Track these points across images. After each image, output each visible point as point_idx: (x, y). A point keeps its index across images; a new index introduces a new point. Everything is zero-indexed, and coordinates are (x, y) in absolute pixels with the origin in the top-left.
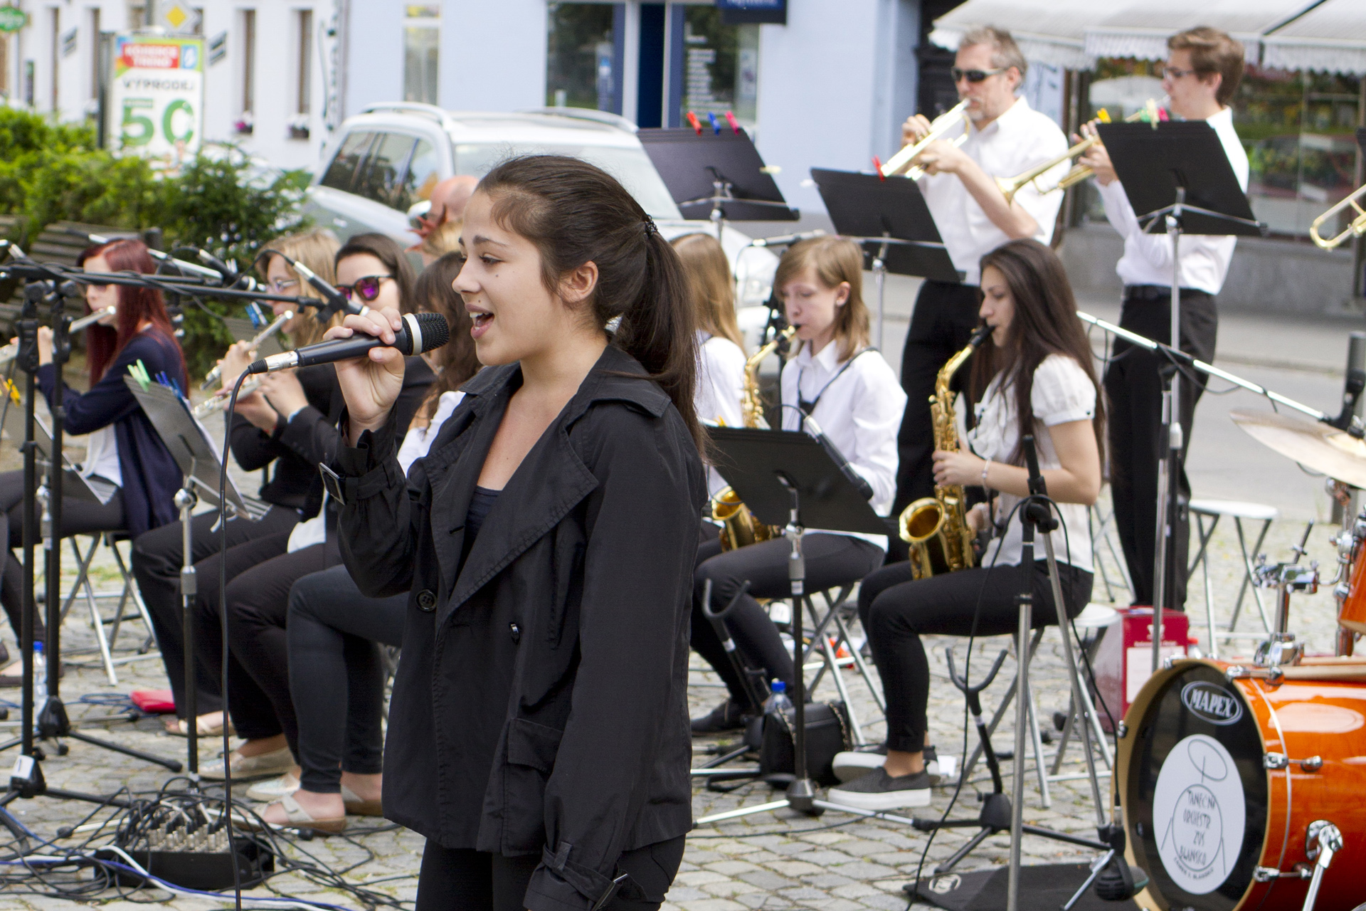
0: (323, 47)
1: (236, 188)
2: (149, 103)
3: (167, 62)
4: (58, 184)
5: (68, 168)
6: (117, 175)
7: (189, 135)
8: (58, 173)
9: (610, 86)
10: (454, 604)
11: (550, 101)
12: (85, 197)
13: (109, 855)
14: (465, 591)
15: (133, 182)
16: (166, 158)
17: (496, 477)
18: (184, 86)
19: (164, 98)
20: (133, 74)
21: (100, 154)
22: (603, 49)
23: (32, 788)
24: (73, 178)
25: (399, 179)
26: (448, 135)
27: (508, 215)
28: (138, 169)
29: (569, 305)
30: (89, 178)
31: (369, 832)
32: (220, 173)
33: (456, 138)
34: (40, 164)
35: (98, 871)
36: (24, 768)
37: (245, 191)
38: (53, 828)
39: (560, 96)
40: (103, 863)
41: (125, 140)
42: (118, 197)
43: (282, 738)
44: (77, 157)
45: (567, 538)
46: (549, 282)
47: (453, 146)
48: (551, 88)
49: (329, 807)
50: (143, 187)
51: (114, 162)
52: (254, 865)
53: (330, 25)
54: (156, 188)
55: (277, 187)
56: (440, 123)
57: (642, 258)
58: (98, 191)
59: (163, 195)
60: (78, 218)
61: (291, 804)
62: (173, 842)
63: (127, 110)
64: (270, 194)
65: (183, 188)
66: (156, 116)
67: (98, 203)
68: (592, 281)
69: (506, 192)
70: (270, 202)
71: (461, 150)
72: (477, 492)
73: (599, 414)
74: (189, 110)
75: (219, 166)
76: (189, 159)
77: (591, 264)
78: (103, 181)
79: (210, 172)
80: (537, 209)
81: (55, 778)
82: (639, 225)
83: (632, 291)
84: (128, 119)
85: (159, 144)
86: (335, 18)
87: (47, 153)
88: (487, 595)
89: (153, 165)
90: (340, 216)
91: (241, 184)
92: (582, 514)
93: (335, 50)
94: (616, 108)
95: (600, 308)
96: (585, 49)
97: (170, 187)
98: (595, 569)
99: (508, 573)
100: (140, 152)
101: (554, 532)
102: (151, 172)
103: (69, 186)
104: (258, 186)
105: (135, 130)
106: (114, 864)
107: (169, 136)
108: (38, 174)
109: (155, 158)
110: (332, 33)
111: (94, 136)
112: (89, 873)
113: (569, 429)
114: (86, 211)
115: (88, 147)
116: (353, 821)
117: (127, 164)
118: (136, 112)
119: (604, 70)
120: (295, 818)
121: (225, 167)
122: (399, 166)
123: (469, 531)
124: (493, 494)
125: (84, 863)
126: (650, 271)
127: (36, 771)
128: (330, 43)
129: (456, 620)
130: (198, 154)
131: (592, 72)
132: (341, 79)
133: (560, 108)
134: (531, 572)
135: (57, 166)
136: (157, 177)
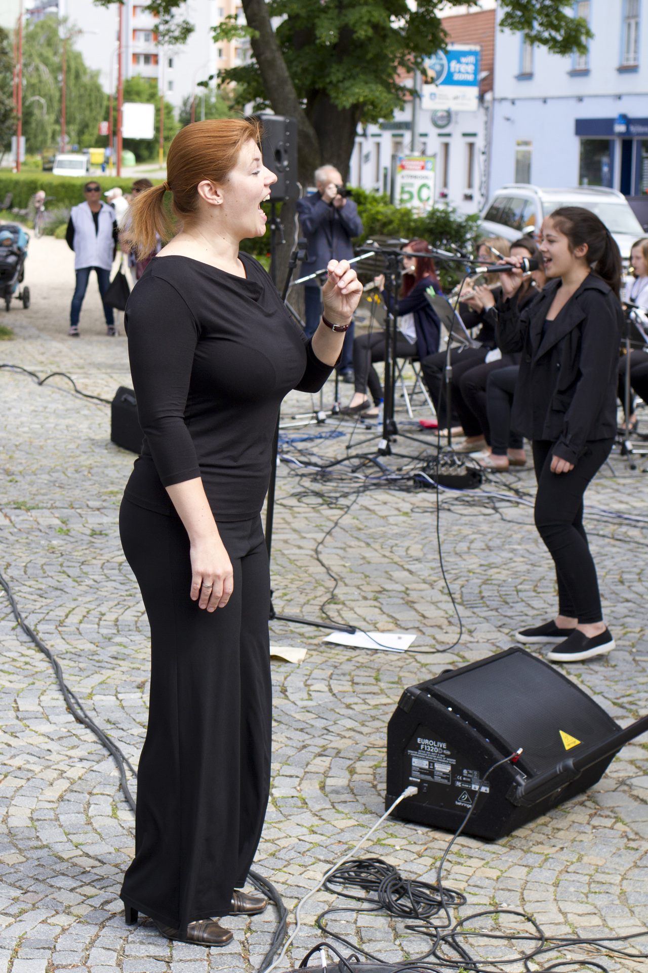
0: (479, 159)
1: (450, 222)
2: (411, 185)
3: (419, 167)
4: (373, 219)
5: (378, 213)
6: (399, 216)
7: (428, 199)
8: (372, 215)
9: (608, 176)
10: (537, 357)
11: (581, 183)
12: (385, 225)
13: (419, 476)
14: (541, 353)
15: (405, 219)
16: (418, 208)
17: (552, 316)
18: (426, 178)
19: (418, 183)
20: (405, 172)
21: (391, 207)
22: (605, 160)
23: (386, 452)
24: (380, 217)
25: (517, 218)
26: (540, 199)
27: (558, 226)
28: (408, 213)
29: (577, 258)
30: (386, 217)
31: (518, 471)
32: (443, 215)
33: (544, 199)
34: (365, 211)
35: (415, 482)
36: (383, 444)
37: (455, 221)
38: (394, 468)
39: (586, 180)
40: (417, 479)
41: (402, 201)
42: (399, 225)
43: (482, 436)
44: (381, 208)
45: (576, 334)
46: (571, 249)
47: (542, 203)
48: (582, 177)
49: (503, 461)
50: (410, 220)
51: (397, 211)
52: (475, 480)
53: (483, 149)
54: (415, 221)
55: (467, 221)
56: (536, 193)
57: (604, 243)
58: (391, 222)
59: (419, 224)
60: (382, 234)
61: (487, 460)
62: (443, 471)
63: (402, 188)
64: (464, 224)
65: (428, 221)
66: (414, 190)
67: (390, 227)
68: (585, 250)
69: (558, 218)
70: (464, 227)
71: (546, 205)
72: (545, 322)
73: (587, 293)
74: (428, 188)
75: (443, 212)
76: (429, 209)
77: (585, 245)
78: (393, 218)
79: (439, 214)
80: (568, 225)
81: (394, 450)
82: (604, 232)
83: (599, 255)
84: (403, 192)
85: (416, 203)
86: (486, 147)
87: (369, 206)
88: (549, 354)
89: (415, 211)
90: (493, 233)
91: (452, 219)
92: (580, 326)
93: (485, 161)
94: (610, 185)
95: (588, 260)
96: (596, 158)
97: (421, 220)
98: (586, 345)
99: (555, 347)
100: (408, 206)
101: (571, 333)
102: (413, 214)
103: (378, 220)
104: (459, 220)
105: (406, 196)
106: (421, 479)
107: (420, 199)
108: (365, 215)
109: (415, 208)
110: (483, 153)
111: (388, 199)
112: (411, 483)
113: (577, 298)
114: (385, 231)
115: (386, 204)
116: (512, 468)
117: (403, 211)
118: (407, 189)
119: (605, 169)
120: (489, 465)
121: (445, 212)
122: (517, 211)
123: (543, 334)
124: (550, 322)
125: (409, 479)
126: (606, 248)
127: (388, 446)
128: (482, 158)
129: (539, 363)
130: (433, 207)
131: (599, 170)
132: (487, 173)
133: (586, 186)
134: (564, 346)
135: (373, 212)
136: (415, 217)
